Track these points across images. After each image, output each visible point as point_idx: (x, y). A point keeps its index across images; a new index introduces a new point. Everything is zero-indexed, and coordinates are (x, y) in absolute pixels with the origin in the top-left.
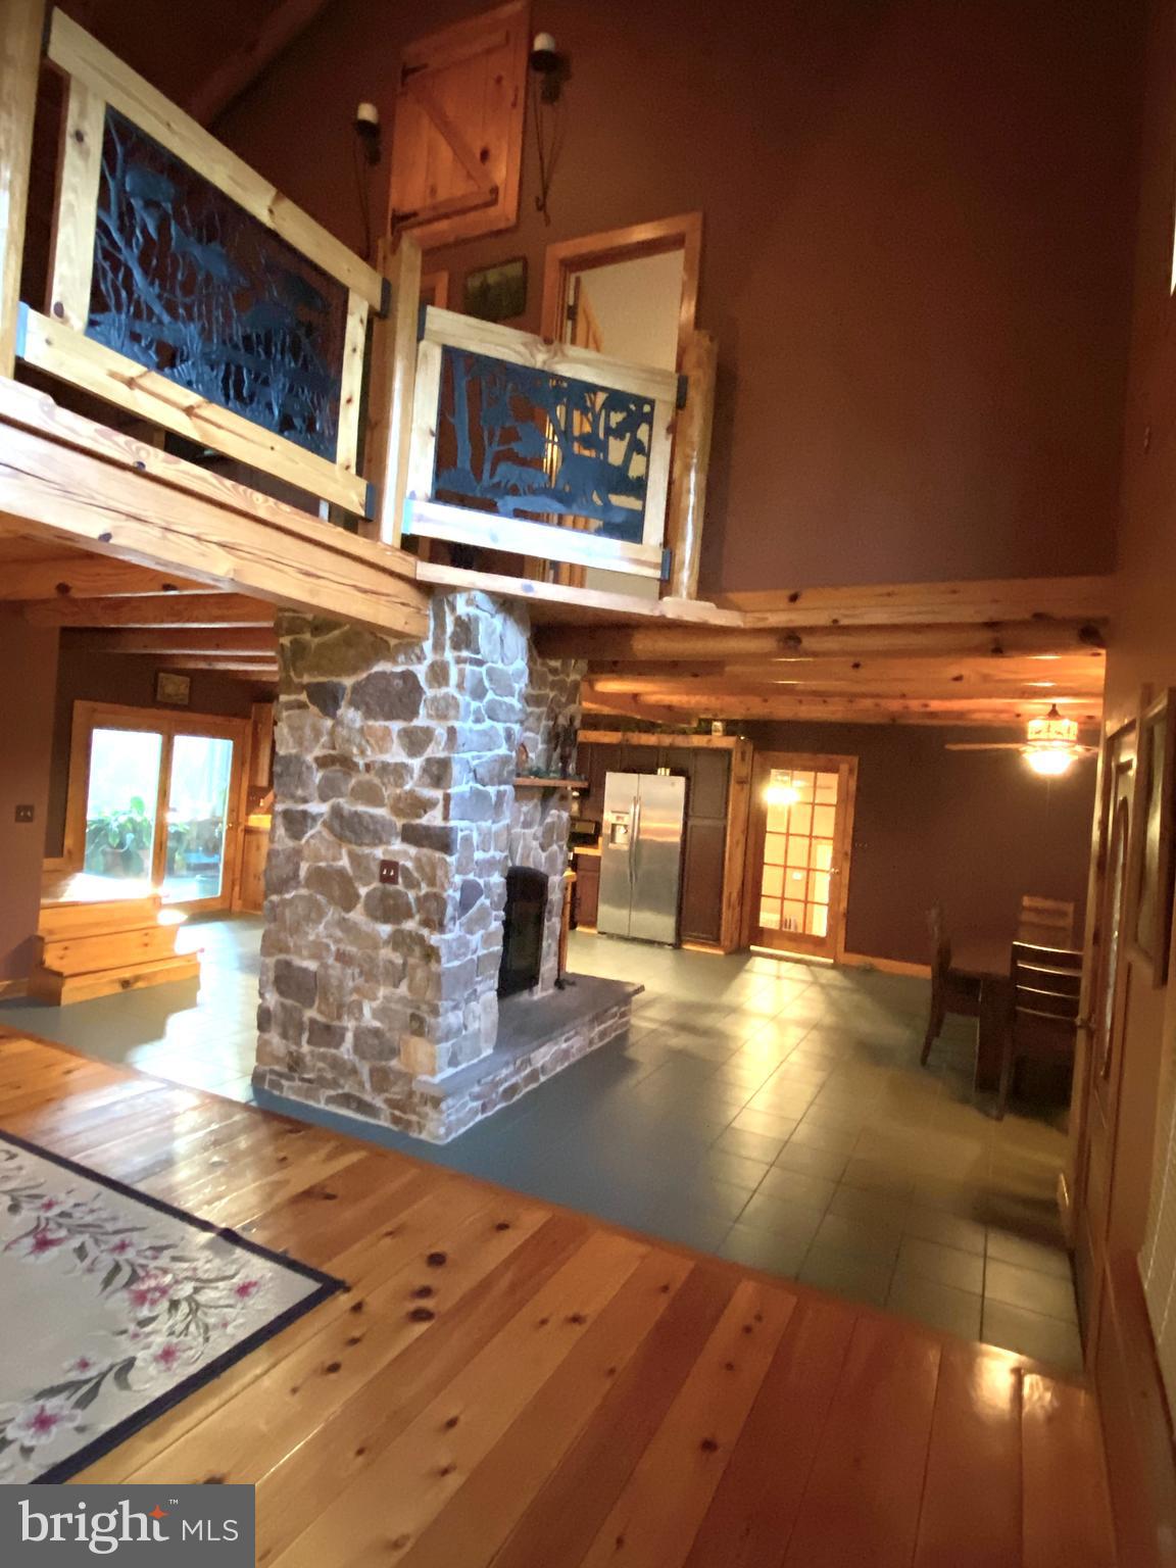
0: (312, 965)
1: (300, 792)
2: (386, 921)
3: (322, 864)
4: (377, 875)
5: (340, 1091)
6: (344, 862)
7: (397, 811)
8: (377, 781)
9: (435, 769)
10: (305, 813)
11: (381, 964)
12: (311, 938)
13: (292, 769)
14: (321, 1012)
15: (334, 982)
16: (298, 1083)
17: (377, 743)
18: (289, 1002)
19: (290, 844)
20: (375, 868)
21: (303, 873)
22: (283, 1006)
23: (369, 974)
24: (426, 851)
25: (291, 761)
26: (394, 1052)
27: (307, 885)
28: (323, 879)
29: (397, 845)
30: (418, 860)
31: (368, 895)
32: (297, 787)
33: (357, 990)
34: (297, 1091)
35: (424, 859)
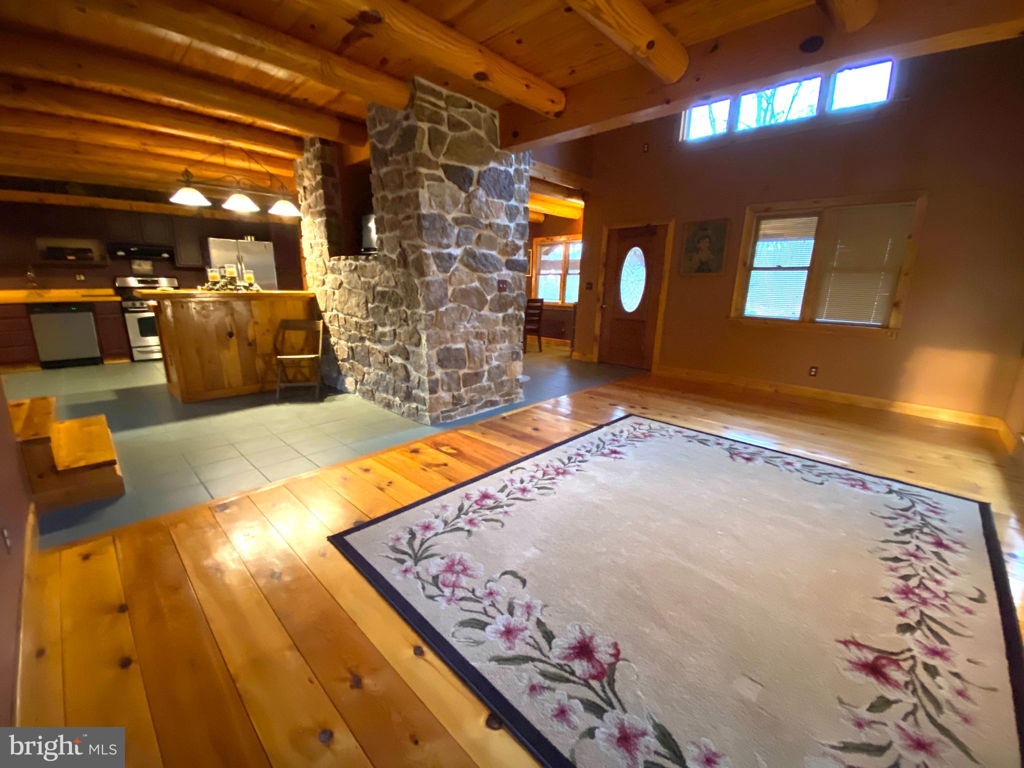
0: (461, 346)
1: (445, 241)
2: (501, 311)
3: (463, 286)
4: (496, 288)
5: (483, 402)
6: (476, 284)
7: (503, 252)
8: (493, 234)
9: (520, 229)
10: (450, 255)
11: (499, 334)
12: (462, 330)
13: (438, 225)
14: (469, 368)
15: (477, 349)
16: (460, 410)
17: (495, 212)
18: (449, 371)
19: (441, 276)
20: (495, 284)
21: (450, 293)
22: (447, 374)
23: (492, 340)
24: (516, 273)
25: (435, 219)
26: (504, 373)
27: (455, 301)
28: (464, 295)
29: (505, 271)
30: (513, 278)
31: (492, 299)
32: (442, 237)
33: (487, 350)
34: (462, 413)
35: (517, 277)
